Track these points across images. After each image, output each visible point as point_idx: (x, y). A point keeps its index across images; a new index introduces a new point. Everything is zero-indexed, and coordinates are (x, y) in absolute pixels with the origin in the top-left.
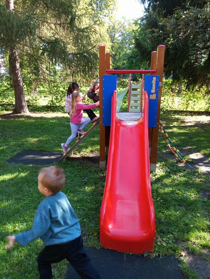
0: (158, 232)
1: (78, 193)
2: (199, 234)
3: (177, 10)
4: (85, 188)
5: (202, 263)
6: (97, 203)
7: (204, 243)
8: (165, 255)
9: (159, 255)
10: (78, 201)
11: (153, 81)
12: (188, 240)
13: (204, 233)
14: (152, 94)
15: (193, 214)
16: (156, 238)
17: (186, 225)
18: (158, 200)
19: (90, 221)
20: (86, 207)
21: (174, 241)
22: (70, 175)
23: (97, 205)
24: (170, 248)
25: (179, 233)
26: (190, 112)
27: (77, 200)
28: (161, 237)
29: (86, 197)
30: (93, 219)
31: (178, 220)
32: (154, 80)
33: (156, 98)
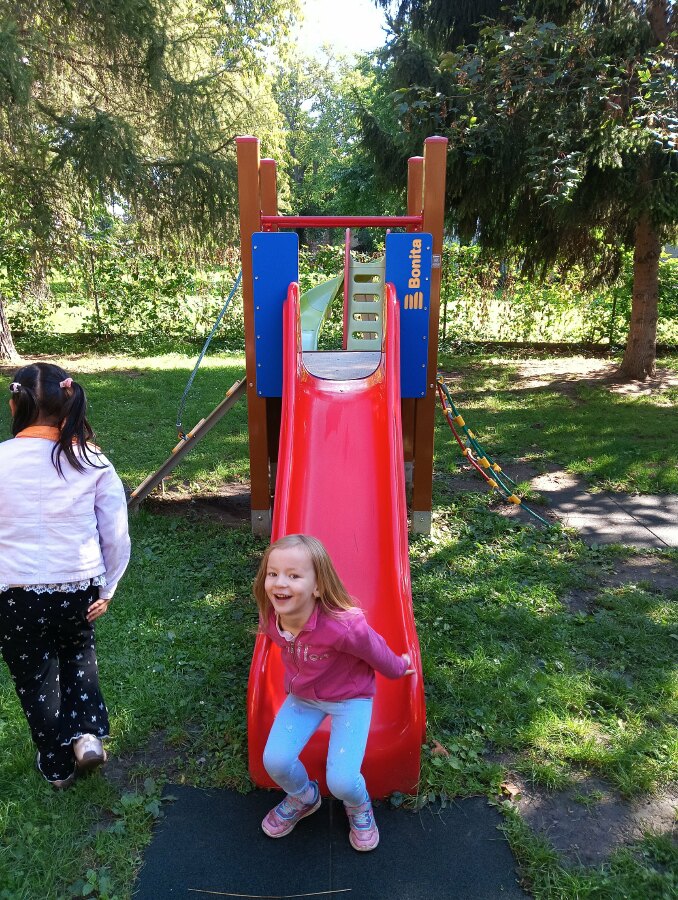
0: (434, 724)
1: (179, 615)
2: (560, 725)
4: (203, 597)
5: (570, 815)
6: (242, 646)
7: (577, 750)
8: (458, 797)
9: (438, 798)
10: (178, 643)
11: (412, 252)
12: (527, 745)
13: (576, 722)
14: (413, 292)
15: (542, 664)
16: (429, 744)
17: (522, 697)
18: (436, 624)
19: (219, 705)
20: (207, 660)
21: (484, 751)
22: (155, 558)
23: (242, 651)
24: (471, 775)
25: (501, 725)
26: (538, 347)
27: (175, 640)
28: (445, 741)
29: (207, 626)
30: (228, 696)
31: (496, 685)
32: (417, 249)
33: (424, 306)
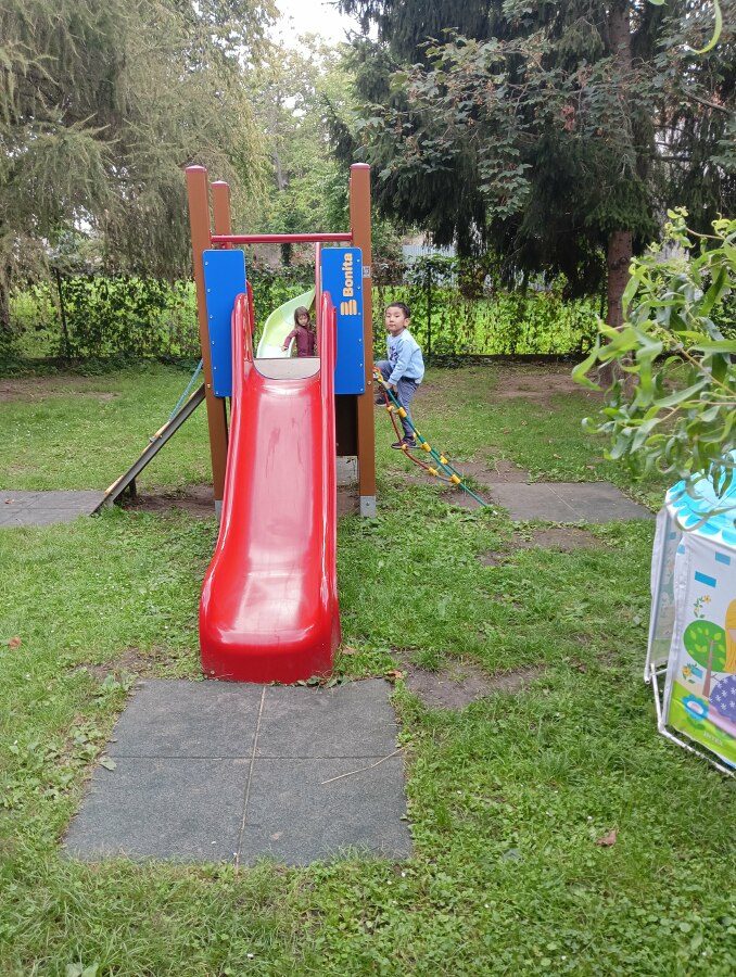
3: (430, 46)
11: (344, 264)
14: (347, 299)
26: (526, 359)
32: (348, 262)
33: (358, 310)
